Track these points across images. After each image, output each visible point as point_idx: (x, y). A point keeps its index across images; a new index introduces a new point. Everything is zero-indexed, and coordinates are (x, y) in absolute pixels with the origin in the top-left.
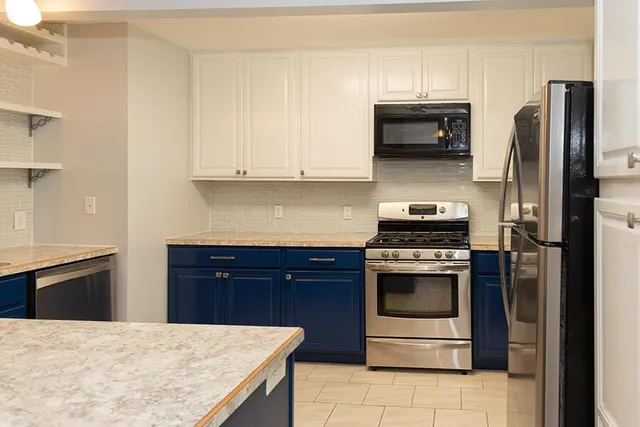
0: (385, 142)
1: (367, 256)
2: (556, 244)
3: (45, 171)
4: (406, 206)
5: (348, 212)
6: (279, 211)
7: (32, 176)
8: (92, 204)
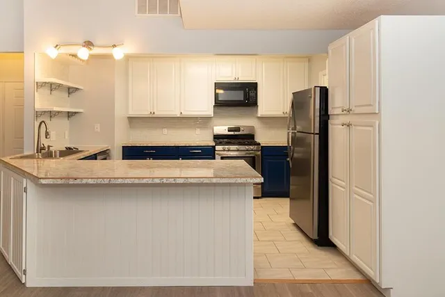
0: (220, 99)
1: (217, 149)
2: (317, 134)
3: (76, 113)
4: (226, 128)
5: (198, 131)
6: (165, 131)
7: (70, 115)
8: (98, 127)
